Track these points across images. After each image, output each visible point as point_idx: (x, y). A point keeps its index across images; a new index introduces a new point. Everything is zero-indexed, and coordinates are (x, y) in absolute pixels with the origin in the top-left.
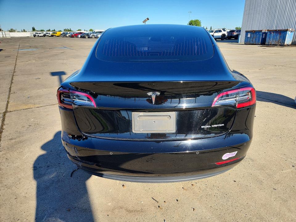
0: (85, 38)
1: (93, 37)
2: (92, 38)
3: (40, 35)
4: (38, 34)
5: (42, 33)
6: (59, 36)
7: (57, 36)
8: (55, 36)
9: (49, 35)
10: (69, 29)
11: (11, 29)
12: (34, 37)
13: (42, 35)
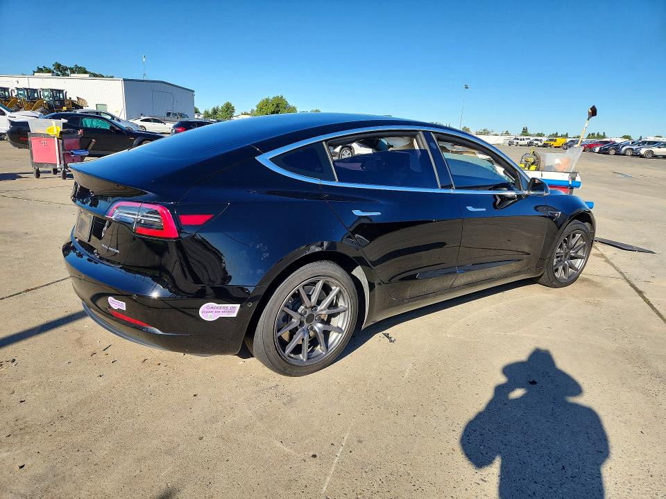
0: (608, 154)
1: (629, 153)
2: (624, 155)
3: (520, 142)
4: (517, 141)
5: (527, 139)
6: (559, 147)
7: (555, 147)
8: (550, 146)
9: (540, 144)
10: (601, 134)
11: (484, 130)
12: (510, 145)
13: (525, 142)
